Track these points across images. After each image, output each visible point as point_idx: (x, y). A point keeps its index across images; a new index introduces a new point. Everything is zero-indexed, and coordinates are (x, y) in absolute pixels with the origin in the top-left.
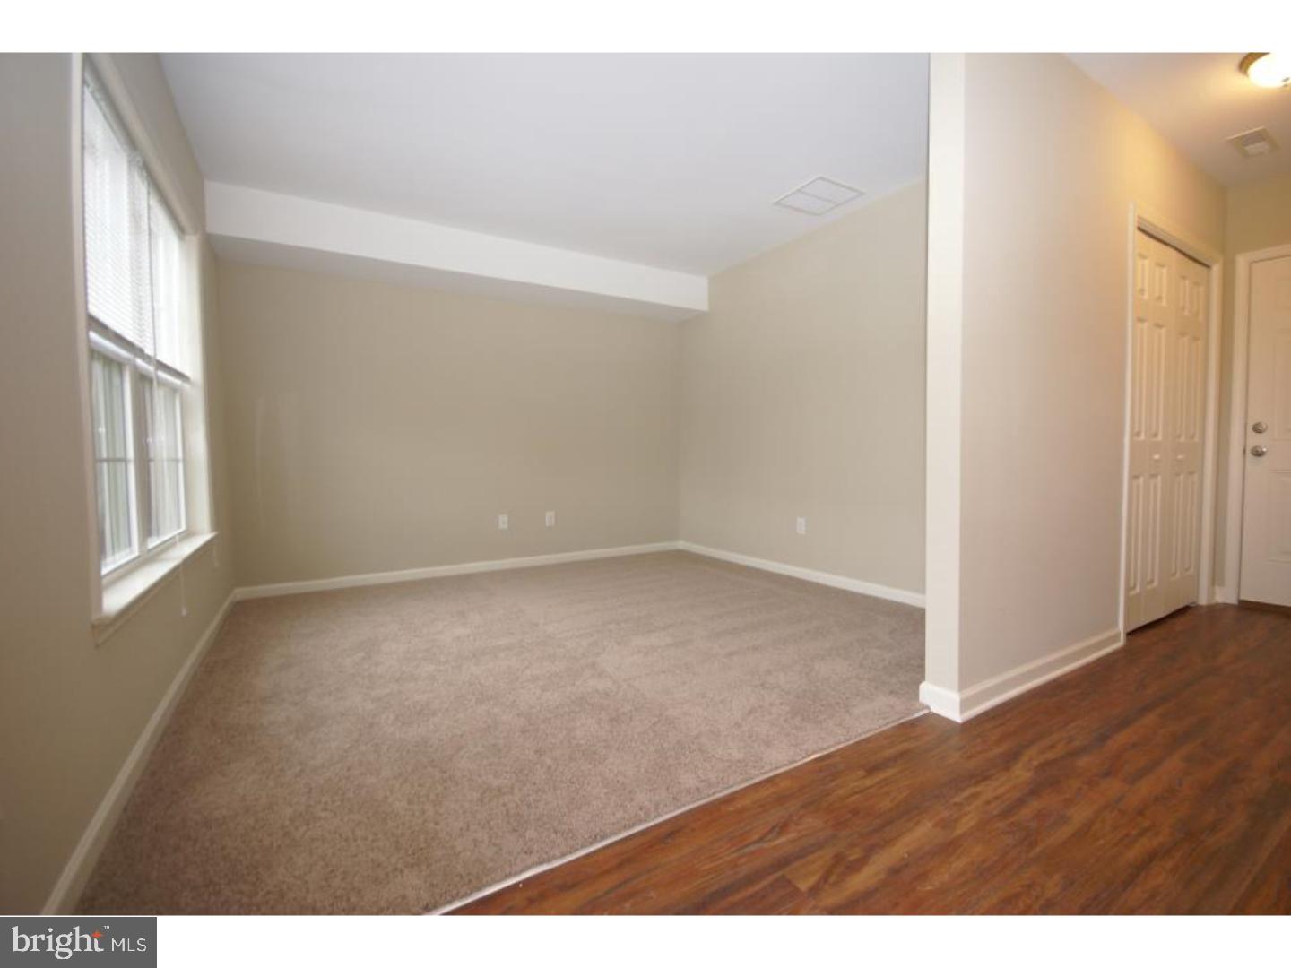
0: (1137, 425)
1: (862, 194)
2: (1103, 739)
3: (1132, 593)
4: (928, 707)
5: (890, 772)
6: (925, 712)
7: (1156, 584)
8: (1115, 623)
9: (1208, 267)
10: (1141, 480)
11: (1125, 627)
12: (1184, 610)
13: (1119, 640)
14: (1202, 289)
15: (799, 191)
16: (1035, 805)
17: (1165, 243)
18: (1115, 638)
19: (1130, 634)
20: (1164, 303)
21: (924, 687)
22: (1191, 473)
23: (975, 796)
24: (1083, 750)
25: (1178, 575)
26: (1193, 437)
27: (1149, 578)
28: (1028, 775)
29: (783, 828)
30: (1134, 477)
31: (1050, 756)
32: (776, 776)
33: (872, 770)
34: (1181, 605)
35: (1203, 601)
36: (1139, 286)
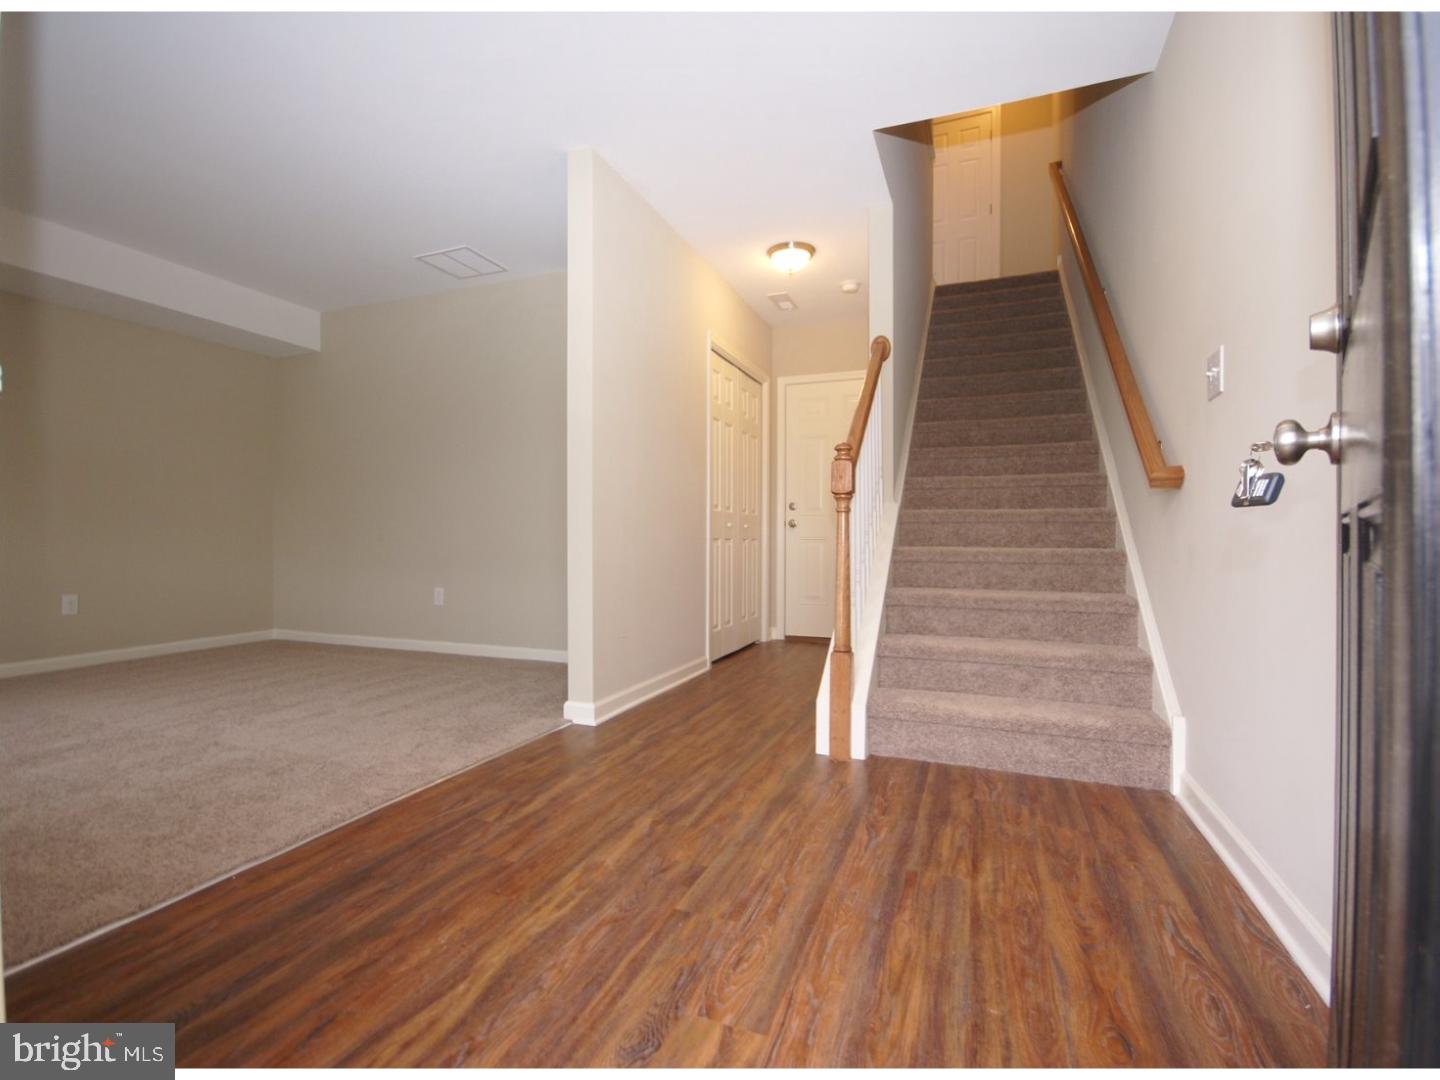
0: (715, 498)
1: (505, 270)
2: (688, 718)
3: (716, 630)
4: (571, 721)
5: (545, 758)
6: (569, 724)
7: (731, 623)
8: (704, 654)
9: (760, 384)
10: (720, 542)
11: (711, 657)
12: (752, 646)
13: (706, 666)
14: (757, 400)
15: (443, 253)
16: (643, 755)
17: (731, 363)
18: (703, 664)
19: (714, 663)
20: (732, 408)
21: (567, 705)
22: (753, 540)
23: (606, 758)
24: (674, 726)
25: (747, 618)
26: (754, 511)
27: (727, 620)
28: (640, 742)
29: (467, 800)
30: (714, 539)
31: (655, 731)
32: (454, 777)
33: (531, 760)
34: (750, 642)
35: (764, 639)
36: (715, 394)
